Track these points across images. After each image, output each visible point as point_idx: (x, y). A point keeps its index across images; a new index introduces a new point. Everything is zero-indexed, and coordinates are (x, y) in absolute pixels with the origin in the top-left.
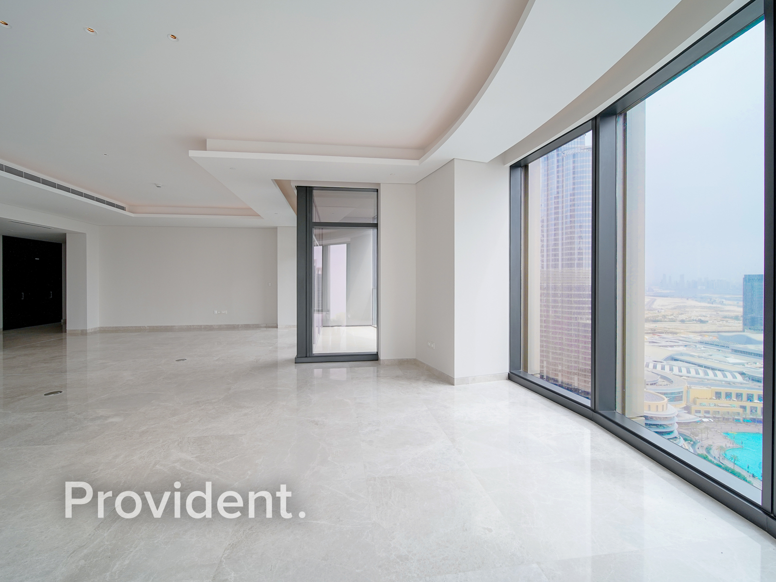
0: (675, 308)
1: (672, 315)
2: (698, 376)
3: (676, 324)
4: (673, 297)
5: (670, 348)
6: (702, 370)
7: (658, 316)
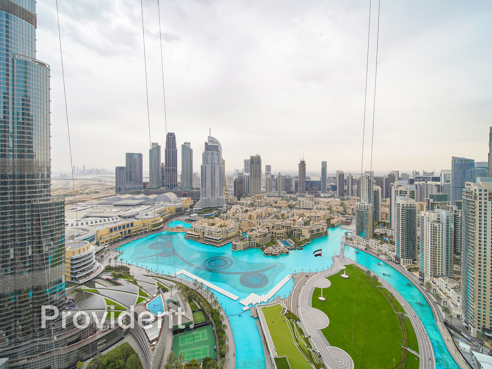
0: (82, 186)
1: (81, 190)
2: (101, 223)
3: (84, 195)
4: (80, 179)
5: (83, 211)
6: (102, 219)
7: (73, 192)
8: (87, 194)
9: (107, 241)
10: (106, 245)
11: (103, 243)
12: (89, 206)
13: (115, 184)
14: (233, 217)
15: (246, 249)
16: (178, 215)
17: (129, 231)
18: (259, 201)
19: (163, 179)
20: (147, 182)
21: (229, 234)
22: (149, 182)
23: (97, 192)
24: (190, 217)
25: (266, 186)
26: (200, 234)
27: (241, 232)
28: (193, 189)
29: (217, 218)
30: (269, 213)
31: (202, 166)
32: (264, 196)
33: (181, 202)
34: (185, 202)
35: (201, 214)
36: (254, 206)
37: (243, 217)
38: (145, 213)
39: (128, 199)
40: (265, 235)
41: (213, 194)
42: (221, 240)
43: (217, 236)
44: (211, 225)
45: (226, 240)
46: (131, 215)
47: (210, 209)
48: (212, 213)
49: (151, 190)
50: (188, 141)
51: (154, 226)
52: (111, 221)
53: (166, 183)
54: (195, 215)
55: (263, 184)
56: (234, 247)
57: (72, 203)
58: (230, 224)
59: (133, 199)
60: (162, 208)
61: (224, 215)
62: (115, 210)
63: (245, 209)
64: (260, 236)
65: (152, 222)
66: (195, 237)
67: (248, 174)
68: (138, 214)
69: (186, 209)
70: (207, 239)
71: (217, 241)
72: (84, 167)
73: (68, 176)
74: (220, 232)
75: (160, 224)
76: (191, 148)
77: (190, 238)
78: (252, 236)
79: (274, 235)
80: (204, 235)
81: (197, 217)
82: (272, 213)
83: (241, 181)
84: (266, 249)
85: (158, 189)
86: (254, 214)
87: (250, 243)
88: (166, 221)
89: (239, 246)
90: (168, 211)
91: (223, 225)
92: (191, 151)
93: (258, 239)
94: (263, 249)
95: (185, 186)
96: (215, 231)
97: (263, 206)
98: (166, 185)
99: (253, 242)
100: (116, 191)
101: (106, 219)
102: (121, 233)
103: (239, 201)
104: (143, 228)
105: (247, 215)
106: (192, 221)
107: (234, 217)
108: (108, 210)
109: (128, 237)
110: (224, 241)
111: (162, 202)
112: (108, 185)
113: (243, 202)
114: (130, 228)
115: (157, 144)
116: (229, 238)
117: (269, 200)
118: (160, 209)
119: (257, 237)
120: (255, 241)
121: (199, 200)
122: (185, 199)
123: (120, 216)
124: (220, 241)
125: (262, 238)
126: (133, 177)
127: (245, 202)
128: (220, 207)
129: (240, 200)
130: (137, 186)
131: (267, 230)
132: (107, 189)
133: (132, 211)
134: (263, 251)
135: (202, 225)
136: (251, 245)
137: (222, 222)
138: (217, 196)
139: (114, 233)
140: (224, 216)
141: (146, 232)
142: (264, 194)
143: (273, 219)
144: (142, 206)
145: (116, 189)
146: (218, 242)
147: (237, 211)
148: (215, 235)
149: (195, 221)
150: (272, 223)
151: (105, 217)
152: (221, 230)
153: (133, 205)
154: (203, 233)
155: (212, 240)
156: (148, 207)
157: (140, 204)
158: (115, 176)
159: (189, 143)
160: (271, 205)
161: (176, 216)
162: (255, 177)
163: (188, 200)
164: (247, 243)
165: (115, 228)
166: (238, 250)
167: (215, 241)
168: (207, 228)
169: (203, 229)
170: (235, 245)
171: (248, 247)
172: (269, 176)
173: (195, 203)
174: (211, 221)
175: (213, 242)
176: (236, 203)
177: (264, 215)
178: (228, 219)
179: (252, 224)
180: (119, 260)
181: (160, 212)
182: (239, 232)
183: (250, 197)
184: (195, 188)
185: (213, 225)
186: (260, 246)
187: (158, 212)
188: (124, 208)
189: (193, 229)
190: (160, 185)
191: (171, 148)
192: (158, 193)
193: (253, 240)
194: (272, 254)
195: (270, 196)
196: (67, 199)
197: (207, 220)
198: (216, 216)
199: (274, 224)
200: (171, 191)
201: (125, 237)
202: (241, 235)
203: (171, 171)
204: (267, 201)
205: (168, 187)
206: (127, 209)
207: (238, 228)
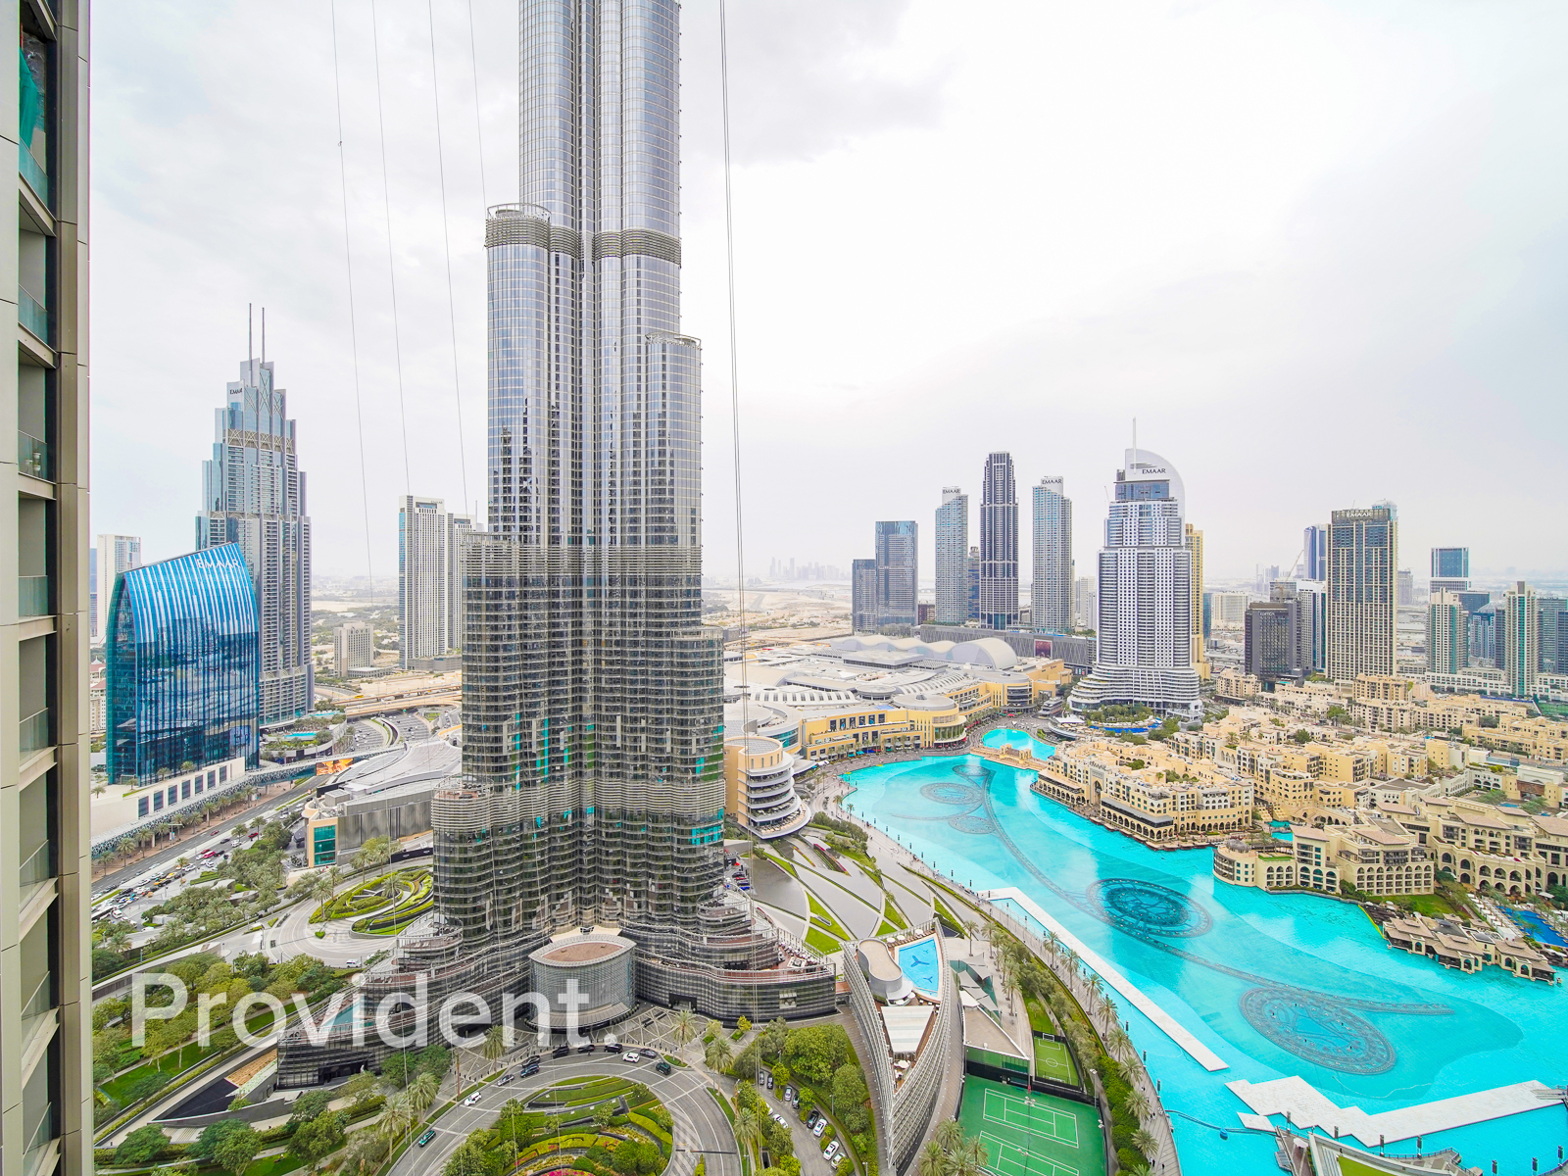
0: (785, 608)
1: (783, 617)
2: (813, 703)
3: (788, 631)
4: (783, 591)
5: (782, 667)
6: (816, 693)
7: (767, 621)
8: (794, 626)
9: (823, 751)
10: (821, 759)
11: (814, 753)
12: (794, 658)
13: (851, 605)
14: (1231, 752)
15: (1280, 887)
16: (1018, 711)
17: (875, 734)
18: (1376, 702)
19: (976, 596)
20: (930, 603)
21: (1203, 813)
22: (934, 603)
23: (813, 625)
24: (1055, 724)
25: (1432, 640)
26: (1081, 785)
27: (1265, 816)
28: (1072, 632)
29: (1157, 745)
30: (1431, 764)
31: (1101, 556)
32: (1411, 684)
33: (1029, 672)
34: (1043, 675)
35: (1096, 719)
36: (1347, 721)
37: (1279, 759)
38: (918, 693)
39: (879, 646)
40: (1396, 858)
41: (1145, 654)
42: (1168, 828)
43: (1149, 807)
44: (1129, 765)
45: (1193, 836)
46: (882, 691)
47: (1133, 709)
48: (1141, 723)
49: (939, 628)
50: (1054, 475)
51: (940, 732)
52: (835, 701)
53: (983, 608)
54: (1073, 718)
55: (1408, 632)
56: (1226, 869)
57: (763, 646)
58: (1211, 774)
59: (891, 648)
60: (966, 685)
61: (1188, 737)
62: (846, 673)
63: (1294, 727)
64: (1364, 853)
65: (935, 720)
66: (1066, 792)
67: (1320, 587)
68: (898, 692)
69: (1044, 697)
70: (1112, 812)
71: (1149, 828)
72: (792, 560)
73: (760, 582)
74: (1162, 796)
75: (957, 730)
76: (1066, 495)
77: (1050, 791)
78: (1316, 845)
79: (1460, 871)
80: (1099, 795)
81: (1080, 729)
82: (1455, 768)
83: (1278, 614)
84: (1396, 921)
85: (958, 624)
86: (1340, 756)
87: (1304, 869)
88: (975, 724)
89: (1250, 870)
90: (986, 696)
91: (1180, 772)
92: (1065, 505)
93: (1355, 866)
94: (1380, 916)
95: (1044, 621)
96: (1142, 788)
97: (1402, 730)
98: (983, 616)
99: (1325, 870)
100: (854, 624)
101: (824, 694)
102: (856, 736)
103: (1267, 695)
104: (912, 734)
105: (1298, 758)
106: (1061, 737)
107: (1235, 753)
108: (831, 670)
109: (872, 750)
110: (1180, 832)
111: (967, 667)
112: (839, 608)
113: (1291, 697)
114: (877, 727)
115: (958, 491)
116: (1207, 829)
117: (1438, 705)
118: (959, 685)
119: (1345, 854)
120: (1336, 871)
121: (1090, 672)
122: (1044, 661)
123: (854, 691)
124: (1162, 829)
125: (1375, 867)
126: (892, 587)
127: (1300, 700)
128: (1174, 705)
129: (1271, 689)
130: (903, 614)
131: (1411, 841)
132: (836, 617)
133: (886, 681)
134: (1380, 924)
135: (1093, 759)
136: (1312, 883)
137: (1177, 764)
138: (1164, 663)
139: (839, 734)
140: (1187, 741)
141: (917, 746)
142: (1414, 678)
143: (1458, 795)
144: (913, 672)
145: (854, 619)
146: (1156, 831)
147: (1254, 732)
148: (1142, 803)
149: (1069, 739)
150: (1443, 812)
151: (822, 689)
152: (1167, 790)
153: (889, 667)
154: (1098, 786)
155: (1130, 819)
156: (929, 674)
157: (906, 665)
158: (850, 583)
159: (1060, 481)
160: (1458, 732)
161: (1009, 713)
162: (1359, 600)
163: (1053, 667)
164: (1289, 869)
165: (843, 722)
166: (1242, 882)
167: (1142, 825)
168: (1113, 774)
169: (1094, 772)
170: (1231, 862)
171: (1296, 887)
172: (1450, 599)
173: (1076, 679)
174: (1131, 751)
175: (1133, 825)
176: (1255, 701)
177: (1398, 767)
178: (1205, 755)
179: (1325, 797)
180: (845, 807)
181: (959, 693)
182: (1255, 817)
183: (1329, 681)
184: (1081, 630)
185: (1137, 765)
186: (1360, 897)
187: (953, 694)
188: (870, 672)
189: (1062, 765)
190: (967, 612)
191: (1000, 500)
192: (959, 638)
193: (1323, 861)
194: (1430, 950)
195: (1451, 690)
196: (756, 636)
197: (1115, 743)
198: (1158, 737)
199: (1457, 819)
200: (997, 634)
201: (865, 750)
202: (1266, 829)
203: (1000, 571)
204: (1429, 710)
205: (990, 622)
206: (874, 675)
207: (1251, 800)
